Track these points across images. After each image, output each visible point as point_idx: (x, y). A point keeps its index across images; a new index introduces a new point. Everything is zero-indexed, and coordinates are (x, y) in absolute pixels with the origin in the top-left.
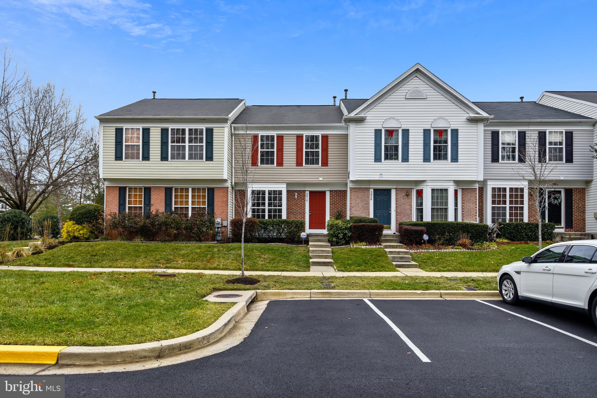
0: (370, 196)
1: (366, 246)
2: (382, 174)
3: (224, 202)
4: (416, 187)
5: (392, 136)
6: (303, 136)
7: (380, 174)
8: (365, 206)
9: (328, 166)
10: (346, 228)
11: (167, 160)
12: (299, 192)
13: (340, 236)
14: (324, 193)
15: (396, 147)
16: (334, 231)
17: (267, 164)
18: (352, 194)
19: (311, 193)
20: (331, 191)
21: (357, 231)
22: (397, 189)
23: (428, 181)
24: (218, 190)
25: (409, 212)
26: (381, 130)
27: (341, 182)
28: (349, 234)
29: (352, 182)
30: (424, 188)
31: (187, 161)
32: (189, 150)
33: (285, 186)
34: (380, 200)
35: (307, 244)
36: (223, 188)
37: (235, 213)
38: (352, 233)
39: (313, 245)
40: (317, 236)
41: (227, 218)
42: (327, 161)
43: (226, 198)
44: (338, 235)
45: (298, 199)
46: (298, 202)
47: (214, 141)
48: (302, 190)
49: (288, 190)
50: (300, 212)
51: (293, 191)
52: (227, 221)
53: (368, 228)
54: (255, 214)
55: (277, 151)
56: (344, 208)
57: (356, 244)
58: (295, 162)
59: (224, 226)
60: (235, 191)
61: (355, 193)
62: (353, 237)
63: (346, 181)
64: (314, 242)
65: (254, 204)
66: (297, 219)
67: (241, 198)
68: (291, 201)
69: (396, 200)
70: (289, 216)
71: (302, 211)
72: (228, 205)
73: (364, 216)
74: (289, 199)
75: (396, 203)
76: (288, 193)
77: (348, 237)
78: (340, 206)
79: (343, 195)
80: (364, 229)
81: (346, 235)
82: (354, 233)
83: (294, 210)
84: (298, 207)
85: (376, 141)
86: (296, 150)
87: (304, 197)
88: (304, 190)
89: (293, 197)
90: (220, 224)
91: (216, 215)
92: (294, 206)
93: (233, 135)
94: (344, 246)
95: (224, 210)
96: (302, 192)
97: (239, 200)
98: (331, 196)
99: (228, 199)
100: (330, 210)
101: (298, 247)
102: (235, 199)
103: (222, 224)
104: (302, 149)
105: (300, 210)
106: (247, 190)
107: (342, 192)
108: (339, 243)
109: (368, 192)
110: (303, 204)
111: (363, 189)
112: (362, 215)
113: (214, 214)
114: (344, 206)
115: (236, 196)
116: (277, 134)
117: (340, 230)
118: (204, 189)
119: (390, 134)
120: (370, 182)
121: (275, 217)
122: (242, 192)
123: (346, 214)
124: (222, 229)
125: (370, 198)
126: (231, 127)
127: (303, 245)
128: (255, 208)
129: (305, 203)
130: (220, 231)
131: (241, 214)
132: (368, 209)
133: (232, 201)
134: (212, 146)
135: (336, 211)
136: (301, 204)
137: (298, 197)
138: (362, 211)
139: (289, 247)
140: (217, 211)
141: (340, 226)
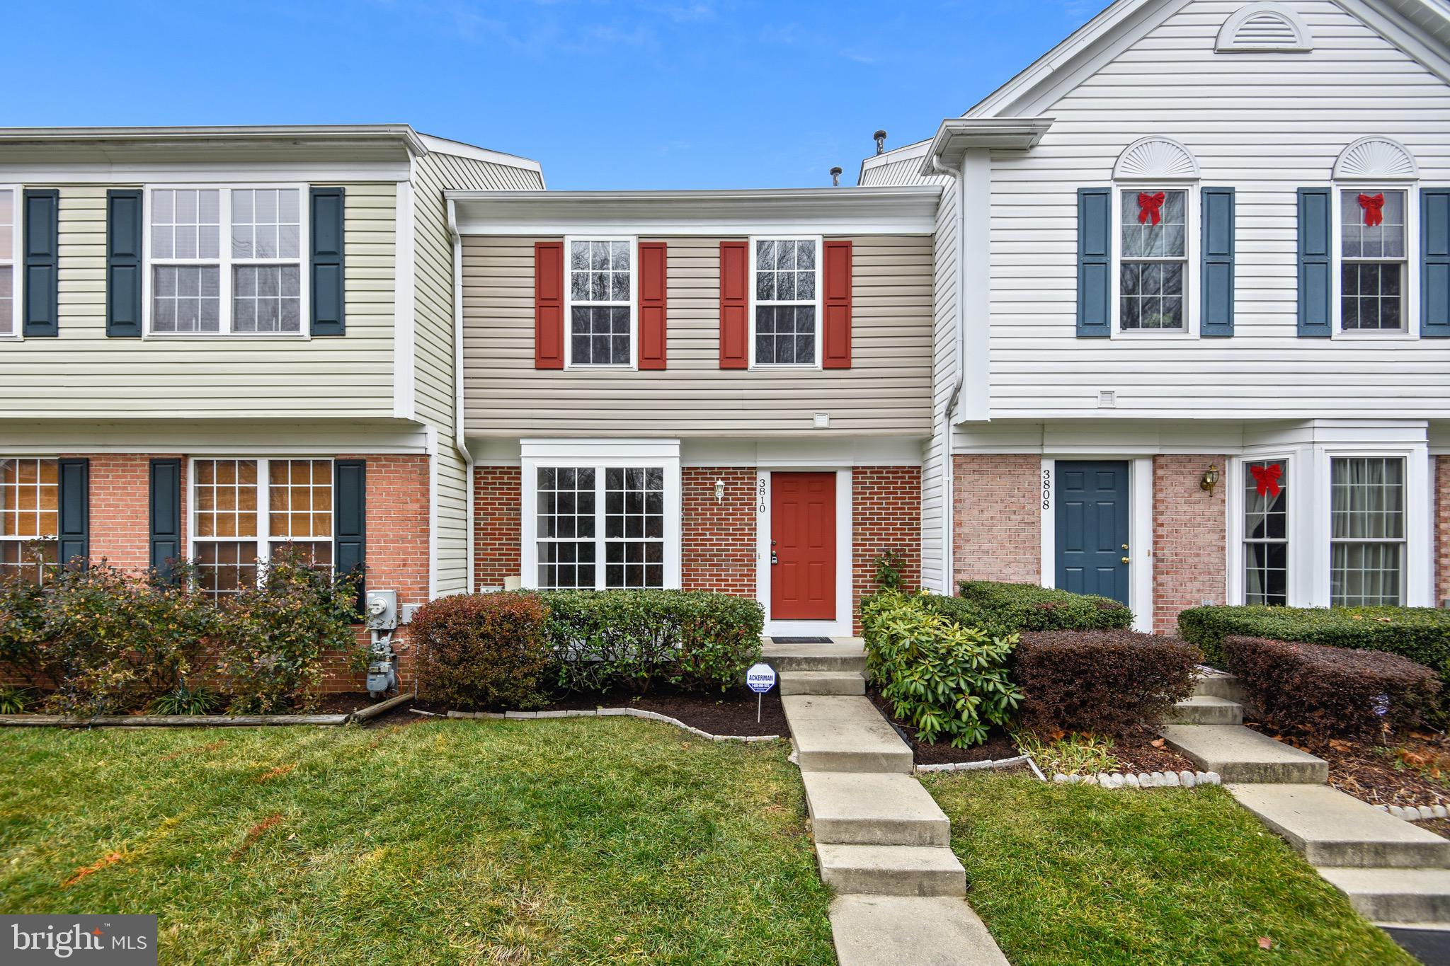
0: (1043, 490)
1: (1123, 771)
2: (1111, 393)
3: (407, 519)
4: (1247, 451)
5: (1156, 219)
6: (747, 244)
7: (1103, 393)
8: (1023, 534)
9: (849, 368)
10: (993, 665)
11: (137, 334)
12: (731, 475)
13: (964, 707)
14: (827, 478)
15: (1176, 271)
16: (929, 680)
17: (601, 359)
18: (965, 483)
19: (777, 476)
20: (856, 471)
21: (1056, 682)
22: (1162, 461)
23: (1317, 423)
24: (384, 466)
25: (1214, 559)
26: (1105, 194)
27: (904, 435)
28: (1013, 696)
29: (969, 428)
30: (1293, 452)
31: (225, 339)
32: (237, 288)
33: (674, 449)
34: (1083, 506)
35: (781, 737)
36: (404, 461)
37: (475, 559)
38: (1029, 691)
39: (820, 753)
40: (813, 662)
41: (421, 589)
42: (847, 347)
43: (418, 501)
44: (950, 699)
45: (725, 504)
46: (726, 514)
47: (347, 246)
48: (744, 468)
49: (688, 468)
50: (736, 555)
51: (708, 471)
52: (422, 601)
53: (1116, 667)
54: (552, 569)
55: (642, 308)
56: (910, 540)
57: (1052, 751)
58: (716, 354)
59: (409, 625)
60: (477, 470)
61: (976, 477)
62: (1033, 711)
63: (929, 430)
64: (805, 694)
65: (547, 527)
66: (722, 580)
67: (502, 499)
68: (697, 509)
69: (1154, 507)
70: (693, 570)
71: (743, 550)
72: (426, 532)
73: (1016, 575)
74: (691, 504)
75: (1155, 520)
76: (687, 479)
77: (1001, 711)
78: (893, 529)
79: (905, 488)
80: (1100, 673)
81: (991, 699)
82: (1037, 692)
83: (711, 545)
84: (725, 535)
85: (1083, 241)
86: (721, 304)
87: (751, 494)
88: (749, 468)
89: (706, 494)
90: (392, 614)
91: (373, 577)
92: (713, 529)
93: (457, 239)
94: (988, 766)
95: (409, 554)
96: (741, 473)
97: (492, 509)
98: (857, 488)
99: (426, 508)
100: (854, 545)
101: (741, 763)
102: (475, 504)
103: (399, 617)
104: (744, 297)
105: (736, 545)
106: (517, 471)
107: (900, 475)
108: (953, 745)
109: (1033, 475)
110: (746, 525)
111: (1012, 460)
112: (1007, 571)
113: (364, 571)
114: (909, 529)
115: (480, 493)
116: (640, 237)
117: (963, 674)
118: (321, 465)
119: (1147, 214)
120: (1042, 428)
121: (634, 577)
122: (506, 476)
123: (919, 561)
124: (400, 640)
125: (1043, 499)
126: (444, 202)
127: (759, 742)
128: (551, 540)
129: (755, 519)
130: (388, 649)
131: (499, 565)
132: (1033, 548)
133: (461, 514)
134: (340, 266)
135: (878, 550)
136: (740, 525)
137: (725, 494)
138: (1011, 557)
139: (692, 759)
140: (376, 559)
141: (962, 650)
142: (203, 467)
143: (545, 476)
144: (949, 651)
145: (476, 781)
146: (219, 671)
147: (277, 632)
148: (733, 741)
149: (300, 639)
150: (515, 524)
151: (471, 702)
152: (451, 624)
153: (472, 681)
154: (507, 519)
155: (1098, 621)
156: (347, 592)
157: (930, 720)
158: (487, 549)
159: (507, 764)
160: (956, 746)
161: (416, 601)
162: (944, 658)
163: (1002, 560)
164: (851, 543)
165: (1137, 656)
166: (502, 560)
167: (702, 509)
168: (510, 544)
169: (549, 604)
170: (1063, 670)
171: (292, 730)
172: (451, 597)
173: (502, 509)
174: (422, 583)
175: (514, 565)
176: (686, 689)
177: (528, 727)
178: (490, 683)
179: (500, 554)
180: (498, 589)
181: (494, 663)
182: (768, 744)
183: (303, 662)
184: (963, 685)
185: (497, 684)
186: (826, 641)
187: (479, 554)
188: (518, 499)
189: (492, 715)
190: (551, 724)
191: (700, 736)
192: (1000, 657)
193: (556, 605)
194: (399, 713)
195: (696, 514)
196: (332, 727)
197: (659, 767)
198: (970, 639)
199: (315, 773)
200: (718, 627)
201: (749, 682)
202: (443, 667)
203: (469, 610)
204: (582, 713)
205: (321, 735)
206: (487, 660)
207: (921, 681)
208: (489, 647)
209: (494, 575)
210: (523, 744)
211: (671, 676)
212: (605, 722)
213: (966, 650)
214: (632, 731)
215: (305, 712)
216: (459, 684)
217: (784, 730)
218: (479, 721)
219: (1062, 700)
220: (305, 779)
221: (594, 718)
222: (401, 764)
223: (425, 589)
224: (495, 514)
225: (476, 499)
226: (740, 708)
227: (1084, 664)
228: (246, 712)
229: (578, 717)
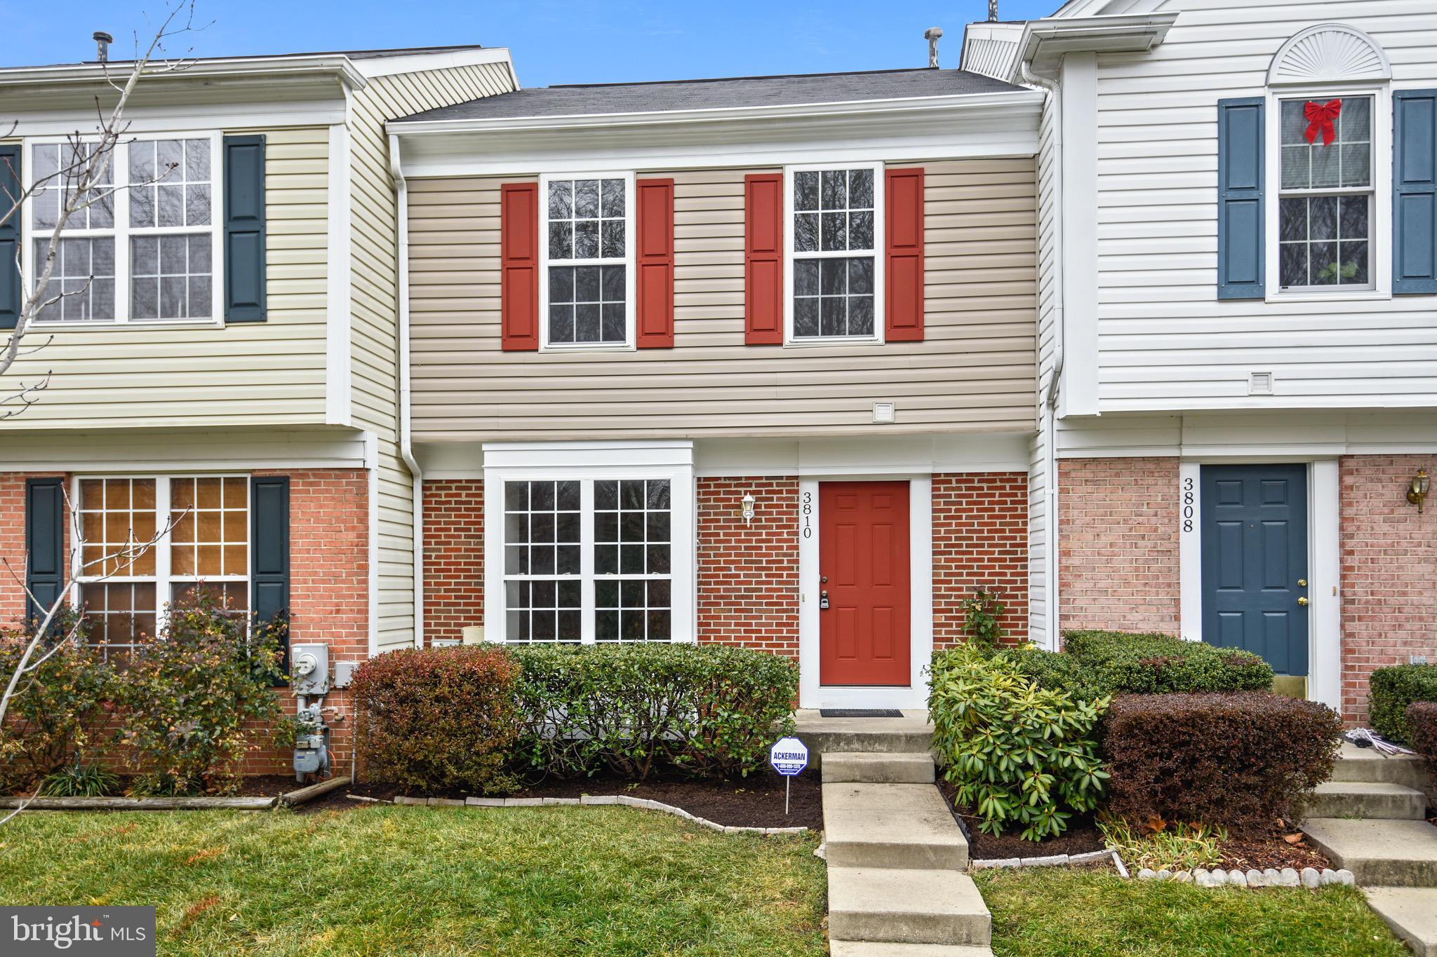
0: (1183, 506)
1: (1226, 867)
2: (1267, 374)
3: (341, 552)
5: (1329, 135)
6: (781, 176)
7: (1255, 375)
8: (1154, 566)
9: (921, 341)
10: (1072, 736)
11: (15, 325)
12: (762, 488)
13: (1033, 788)
14: (901, 488)
15: (1358, 207)
16: (989, 754)
17: (589, 335)
18: (1074, 497)
19: (828, 488)
20: (936, 479)
21: (1150, 756)
22: (1350, 464)
24: (311, 484)
25: (1428, 599)
26: (1257, 105)
27: (997, 430)
28: (1097, 775)
29: (1076, 424)
31: (122, 329)
32: (136, 265)
33: (685, 454)
34: (1242, 527)
35: (810, 828)
36: (337, 477)
37: (425, 604)
38: (1116, 768)
39: (851, 845)
40: (868, 740)
41: (359, 642)
42: (919, 312)
43: (354, 528)
44: (1017, 779)
45: (757, 527)
46: (757, 541)
47: (268, 209)
48: (781, 478)
49: (706, 479)
50: (772, 597)
51: (734, 482)
52: (359, 657)
53: (1227, 737)
54: (524, 615)
55: (642, 267)
56: (1012, 574)
57: (1146, 844)
58: (741, 325)
59: (345, 689)
60: (427, 486)
61: (1090, 488)
62: (1122, 795)
63: (1031, 424)
64: (853, 781)
65: (518, 560)
66: (752, 631)
67: (459, 523)
68: (718, 535)
69: (1341, 528)
70: (713, 617)
71: (781, 590)
72: (364, 569)
73: (1144, 623)
74: (709, 528)
75: (1342, 545)
76: (705, 493)
77: (1083, 793)
78: (989, 560)
79: (1005, 503)
80: (1206, 745)
81: (1070, 779)
82: (1126, 769)
83: (737, 583)
84: (757, 569)
85: (1225, 170)
86: (747, 257)
87: (791, 513)
88: (788, 478)
89: (729, 514)
90: (323, 676)
91: (300, 627)
92: (740, 562)
93: (401, 185)
94: (1063, 861)
95: (344, 597)
96: (778, 485)
97: (446, 536)
98: (939, 503)
99: (364, 537)
100: (934, 582)
101: (754, 857)
102: (424, 530)
103: (331, 678)
104: (777, 248)
105: (771, 583)
106: (479, 484)
107: (998, 484)
108: (1023, 838)
109: (1169, 484)
110: (785, 555)
111: (1139, 465)
112: (1134, 617)
113: (288, 619)
114: (1011, 560)
115: (430, 516)
116: (638, 172)
117: (1033, 745)
118: (235, 483)
119: (1316, 129)
120: (1179, 423)
121: (632, 627)
122: (464, 493)
123: (1026, 604)
124: (333, 708)
125: (1183, 519)
126: (385, 138)
127: (782, 834)
128: (523, 577)
129: (797, 548)
130: (319, 719)
131: (456, 611)
132: (1169, 585)
133: (406, 544)
134: (260, 234)
135: (968, 589)
136: (777, 555)
137: (756, 513)
138: (1138, 598)
139: (694, 851)
140: (303, 604)
141: (1032, 717)
142: (90, 489)
143: (515, 492)
144: (1016, 717)
145: (434, 868)
146: (125, 742)
147: (192, 694)
148: (748, 834)
149: (219, 702)
150: (476, 557)
151: (423, 784)
152: (400, 684)
153: (426, 756)
154: (466, 550)
155: (1223, 681)
156: (268, 645)
157: (993, 805)
158: (439, 591)
159: (469, 852)
160: (1027, 838)
161: (352, 658)
162: (1008, 726)
163: (1126, 602)
164: (931, 578)
165: (1253, 723)
166: (459, 604)
167: (725, 534)
168: (470, 584)
169: (519, 661)
170: (1158, 741)
171: (212, 814)
172: (398, 651)
173: (459, 537)
174: (360, 634)
175: (476, 611)
176: (697, 775)
177: (493, 814)
178: (448, 759)
179: (456, 597)
180: (455, 643)
181: (451, 734)
182: (792, 837)
183: (222, 731)
184: (1031, 760)
185: (456, 761)
186: (897, 714)
187: (430, 597)
188: (479, 523)
189: (449, 802)
190: (522, 812)
191: (708, 827)
192: (1083, 725)
193: (528, 664)
194: (334, 798)
195: (716, 541)
196: (256, 812)
197: (652, 859)
198: (1049, 703)
199: (247, 856)
200: (735, 690)
201: (774, 761)
202: (390, 738)
203: (421, 667)
204: (562, 801)
205: (246, 820)
206: (443, 729)
207: (980, 756)
208: (446, 713)
209: (449, 625)
210: (488, 832)
211: (675, 755)
212: (590, 811)
213: (1038, 716)
214: (624, 820)
215: (225, 795)
216: (410, 760)
217: (817, 823)
218: (433, 808)
219: (1157, 780)
220: (239, 862)
221: (577, 807)
222: (346, 851)
223: (364, 642)
224: (449, 543)
225: (425, 523)
226: (766, 798)
227: (1184, 734)
228: (155, 793)
229: (557, 805)
